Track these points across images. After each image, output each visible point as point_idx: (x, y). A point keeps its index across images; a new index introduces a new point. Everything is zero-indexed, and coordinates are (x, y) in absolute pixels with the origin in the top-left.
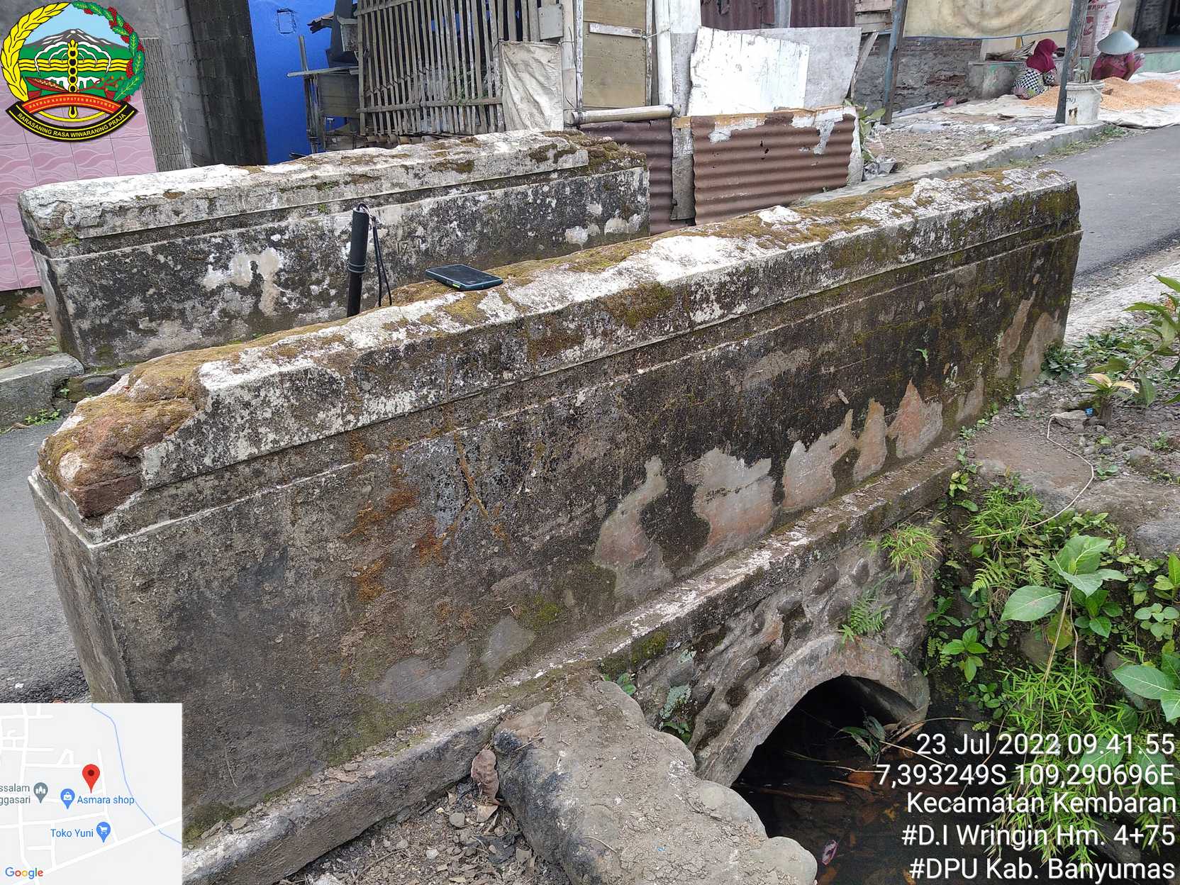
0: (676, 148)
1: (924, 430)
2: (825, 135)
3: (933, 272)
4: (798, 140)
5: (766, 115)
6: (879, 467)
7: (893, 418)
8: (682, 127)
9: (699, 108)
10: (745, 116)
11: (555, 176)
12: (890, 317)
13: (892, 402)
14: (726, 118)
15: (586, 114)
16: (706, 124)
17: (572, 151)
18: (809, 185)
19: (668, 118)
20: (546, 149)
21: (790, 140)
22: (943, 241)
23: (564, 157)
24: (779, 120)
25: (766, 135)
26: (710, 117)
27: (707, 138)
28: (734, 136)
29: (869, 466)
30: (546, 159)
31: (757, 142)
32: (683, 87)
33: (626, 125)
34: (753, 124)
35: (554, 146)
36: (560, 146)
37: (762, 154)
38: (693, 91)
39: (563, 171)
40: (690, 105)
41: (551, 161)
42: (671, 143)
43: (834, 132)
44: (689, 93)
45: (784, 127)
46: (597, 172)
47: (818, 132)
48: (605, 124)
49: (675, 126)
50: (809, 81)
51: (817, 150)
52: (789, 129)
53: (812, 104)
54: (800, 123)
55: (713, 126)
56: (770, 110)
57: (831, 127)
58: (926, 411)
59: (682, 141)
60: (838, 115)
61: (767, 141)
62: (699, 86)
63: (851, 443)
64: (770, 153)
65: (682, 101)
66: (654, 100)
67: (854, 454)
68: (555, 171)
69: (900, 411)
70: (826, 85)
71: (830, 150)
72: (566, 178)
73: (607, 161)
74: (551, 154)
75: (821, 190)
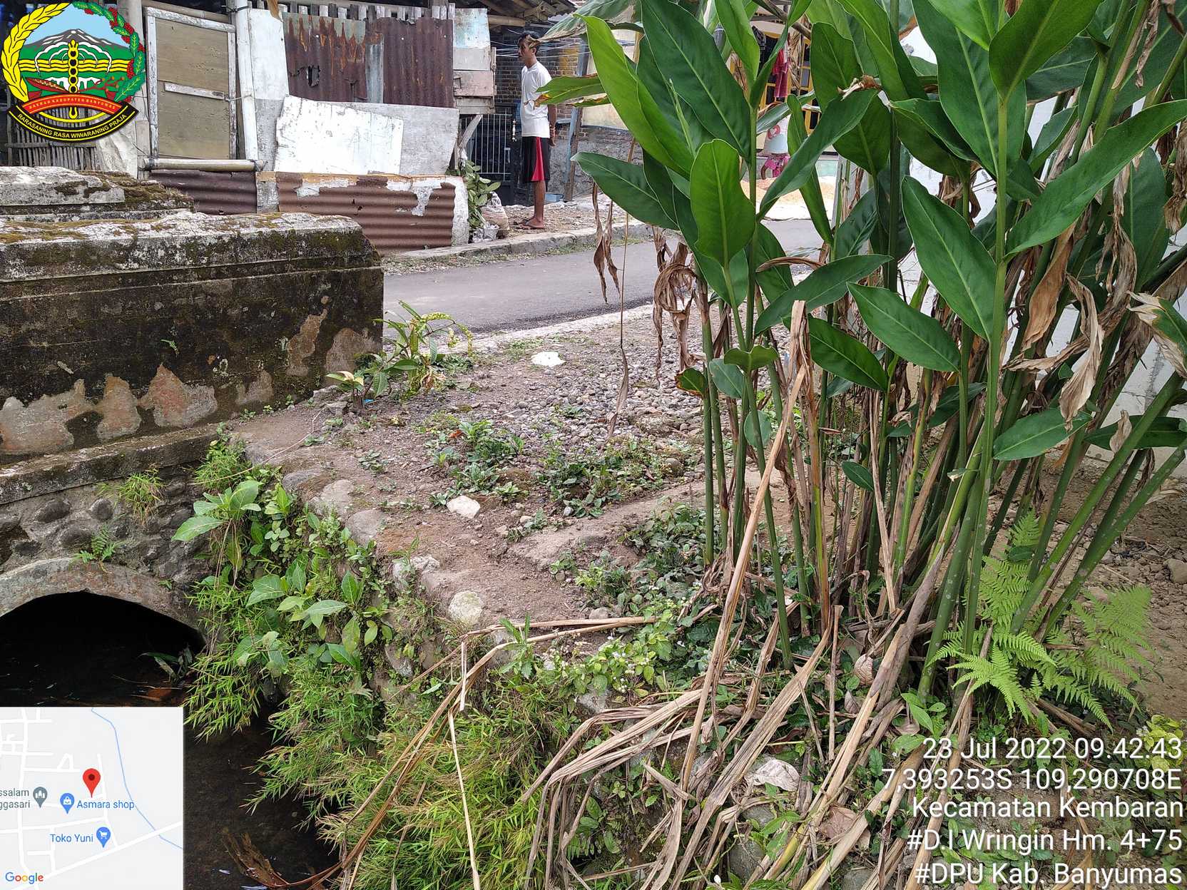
0: (260, 198)
1: (192, 406)
2: (423, 200)
3: (172, 281)
4: (394, 201)
5: (358, 177)
6: (132, 430)
7: (143, 393)
8: (267, 181)
9: (285, 165)
10: (335, 176)
11: (88, 208)
12: (118, 310)
13: (139, 379)
14: (315, 177)
15: (157, 161)
16: (293, 180)
17: (106, 188)
18: (409, 242)
19: (251, 172)
20: (76, 184)
21: (385, 200)
22: (177, 257)
23: (96, 193)
24: (372, 183)
25: (357, 194)
26: (297, 174)
27: (293, 192)
28: (323, 192)
29: (118, 429)
30: (74, 193)
31: (350, 200)
32: (269, 146)
33: (204, 174)
34: (345, 184)
35: (84, 183)
36: (91, 184)
37: (355, 210)
38: (279, 150)
39: (94, 206)
40: (277, 162)
41: (81, 195)
42: (255, 193)
43: (432, 197)
44: (275, 152)
45: (378, 189)
46: (136, 209)
47: (415, 197)
48: (180, 172)
49: (259, 179)
50: (404, 151)
51: (418, 212)
52: (383, 191)
53: (409, 171)
54: (393, 186)
55: (301, 182)
56: (365, 173)
57: (430, 192)
58: (192, 392)
59: (266, 192)
60: (437, 183)
61: (359, 200)
62: (285, 146)
63: (89, 407)
64: (363, 211)
65: (269, 158)
66: (240, 154)
67: (95, 418)
68: (86, 204)
69: (152, 388)
70: (424, 156)
71: (430, 213)
72: (99, 212)
73: (148, 201)
74: (81, 189)
75: (423, 248)
